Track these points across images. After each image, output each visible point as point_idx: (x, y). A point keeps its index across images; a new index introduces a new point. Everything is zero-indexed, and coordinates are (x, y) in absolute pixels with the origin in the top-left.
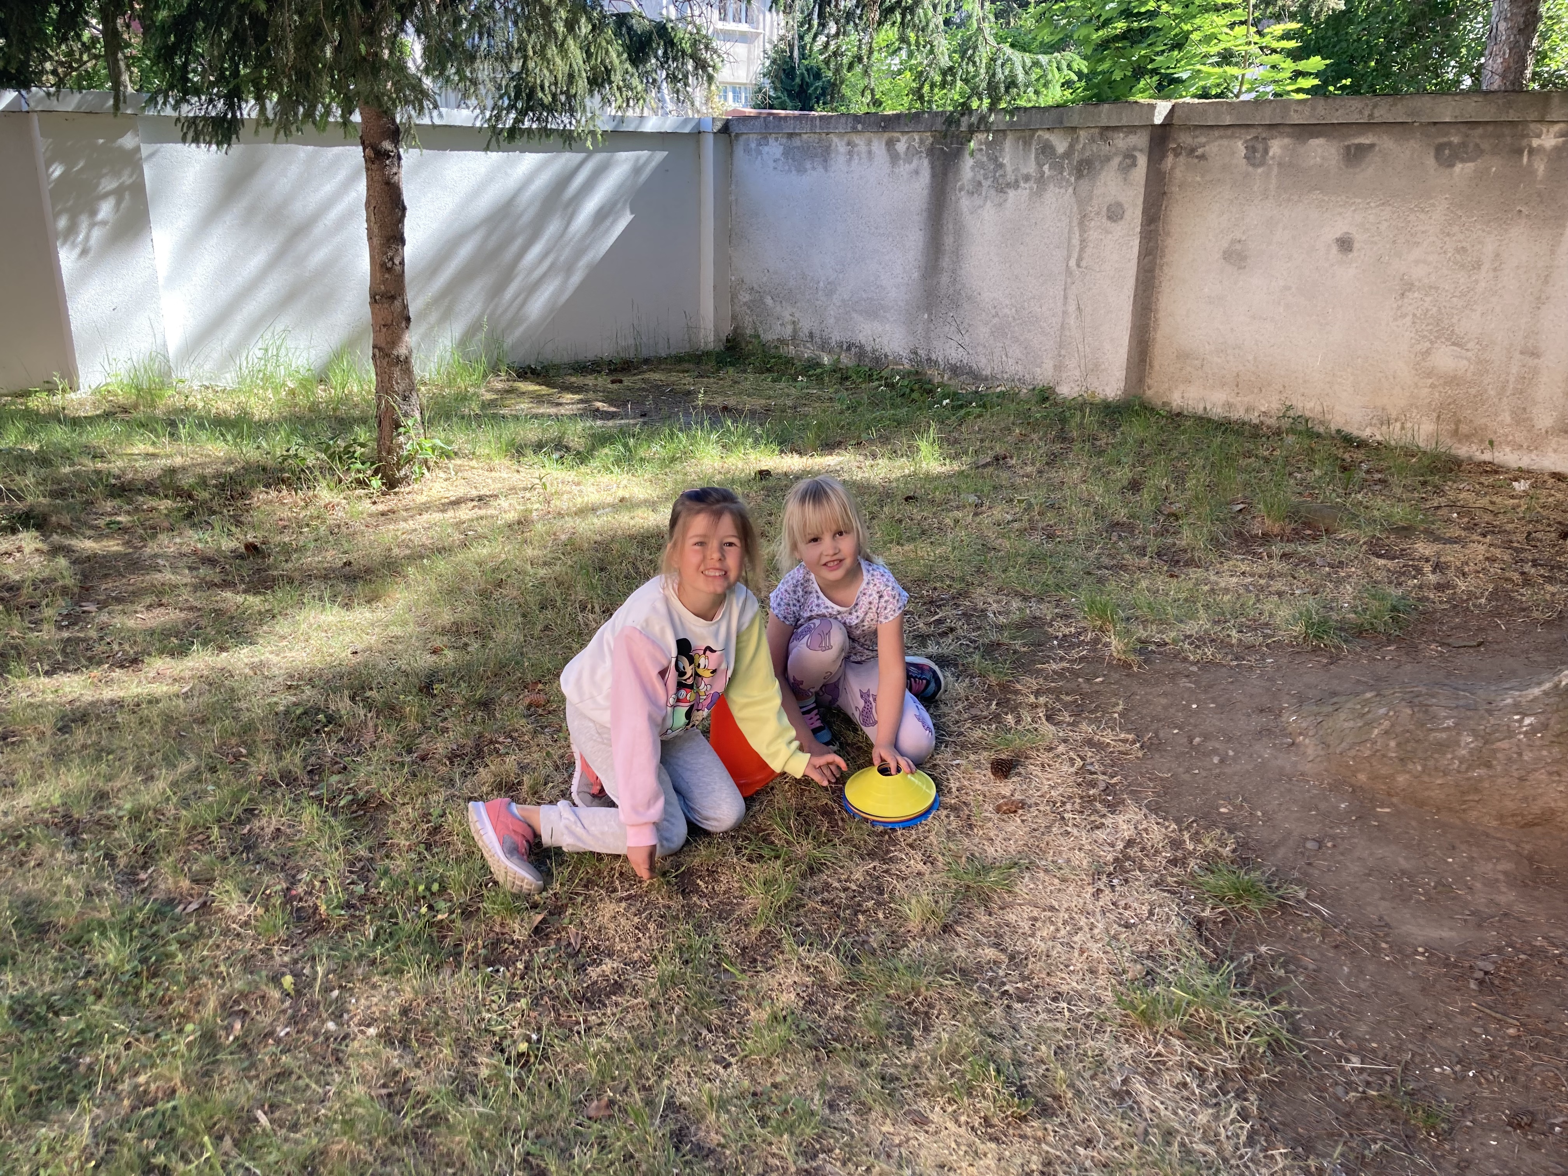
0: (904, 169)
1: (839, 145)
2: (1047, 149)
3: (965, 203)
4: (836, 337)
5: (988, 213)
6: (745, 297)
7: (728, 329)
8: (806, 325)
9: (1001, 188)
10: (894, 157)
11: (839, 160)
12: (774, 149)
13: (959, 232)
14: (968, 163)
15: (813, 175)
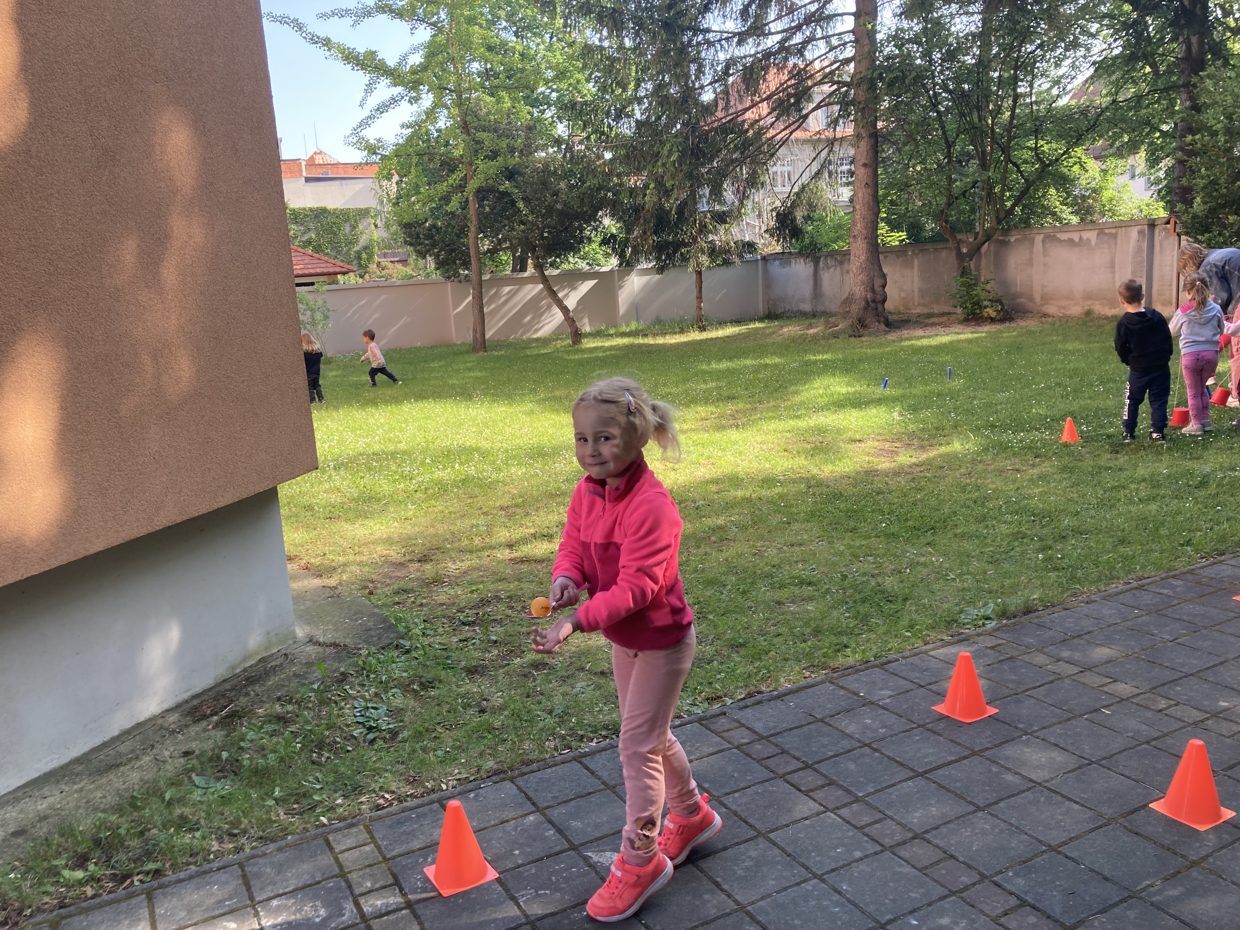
0: (808, 265)
1: (793, 261)
2: (836, 259)
3: (821, 272)
4: (795, 309)
5: (826, 274)
6: (771, 302)
7: (767, 312)
8: (787, 308)
9: (828, 268)
10: (805, 263)
11: (793, 265)
12: (777, 263)
13: (821, 279)
14: (821, 263)
15: (787, 269)
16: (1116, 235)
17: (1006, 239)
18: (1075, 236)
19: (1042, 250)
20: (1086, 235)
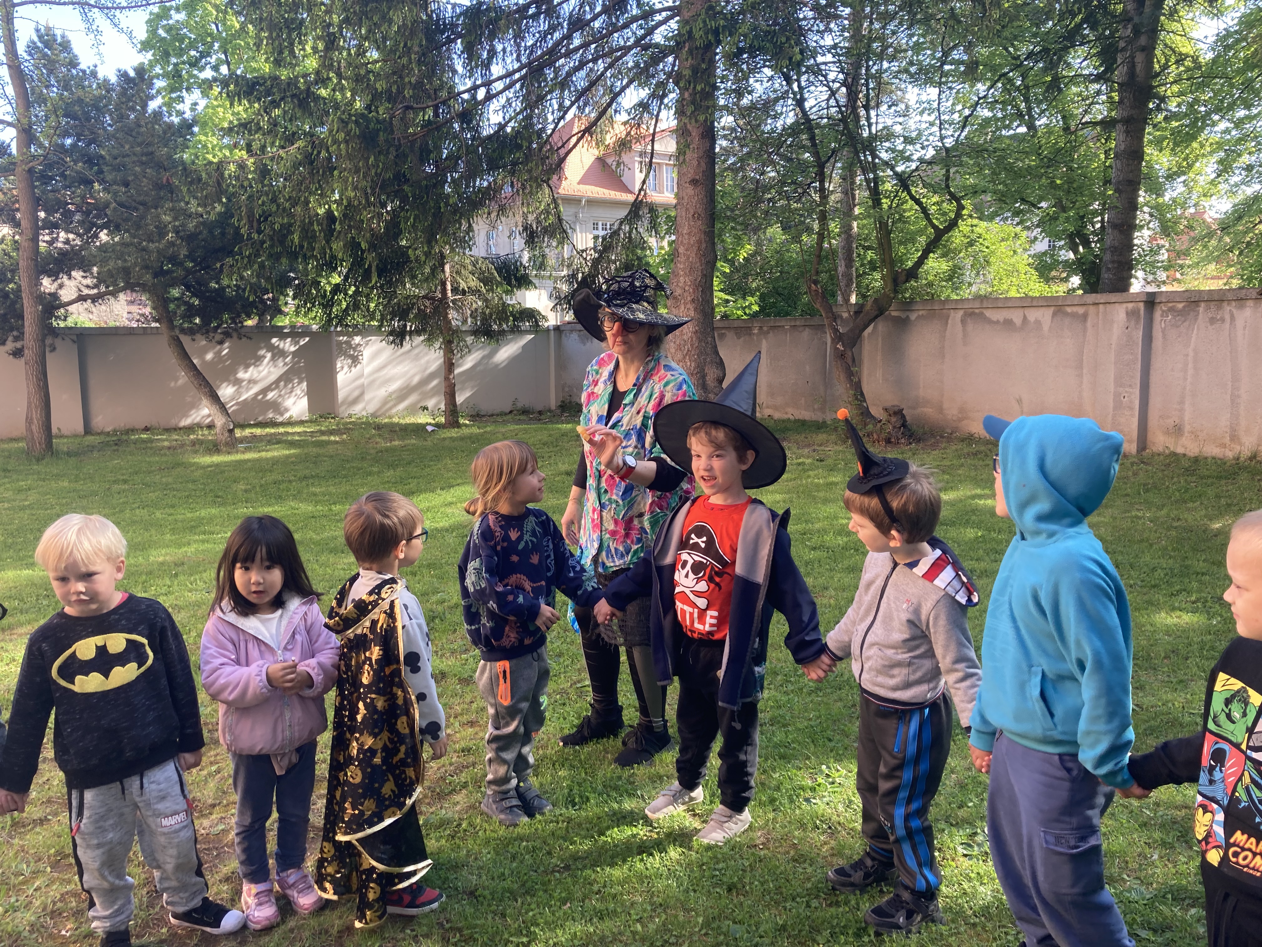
12: (575, 336)
16: (1085, 317)
17: (903, 315)
18: (1016, 316)
19: (960, 335)
20: (1033, 315)
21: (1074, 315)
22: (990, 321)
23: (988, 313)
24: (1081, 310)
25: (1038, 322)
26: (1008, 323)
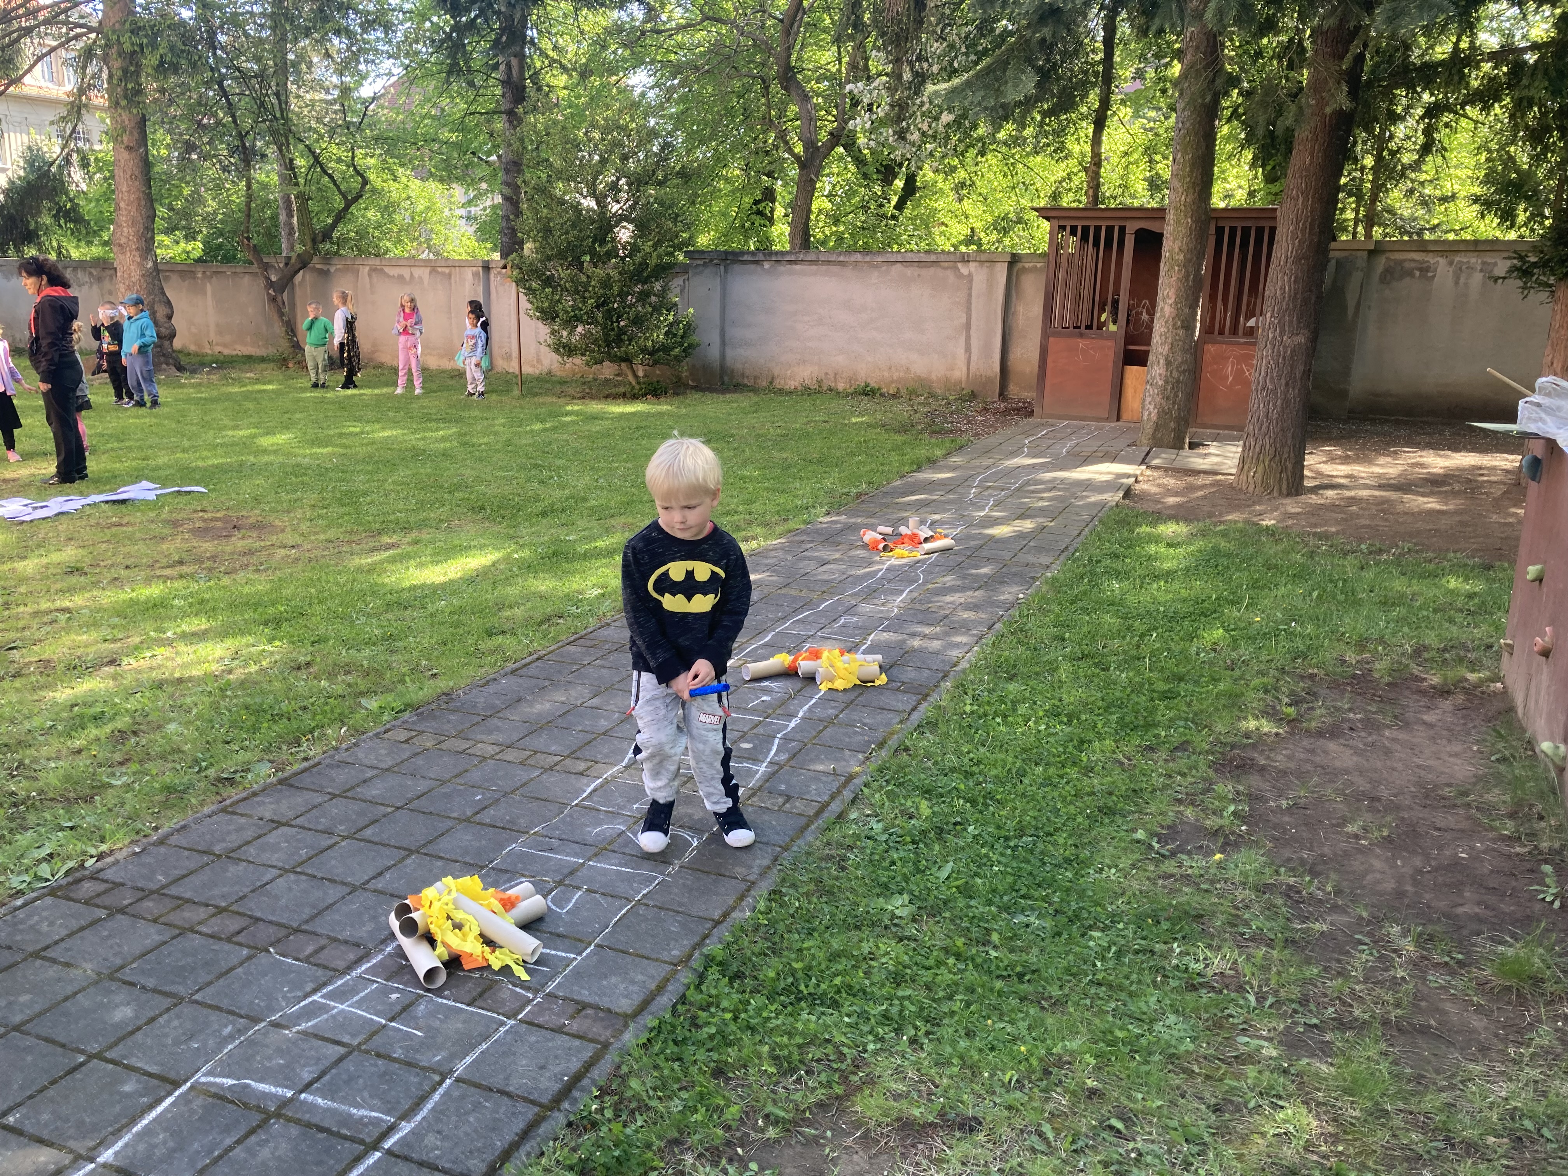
16: (450, 275)
17: (325, 268)
18: (406, 272)
19: (368, 286)
20: (417, 272)
21: (443, 274)
22: (388, 276)
23: (386, 269)
24: (447, 270)
25: (420, 278)
26: (401, 277)
